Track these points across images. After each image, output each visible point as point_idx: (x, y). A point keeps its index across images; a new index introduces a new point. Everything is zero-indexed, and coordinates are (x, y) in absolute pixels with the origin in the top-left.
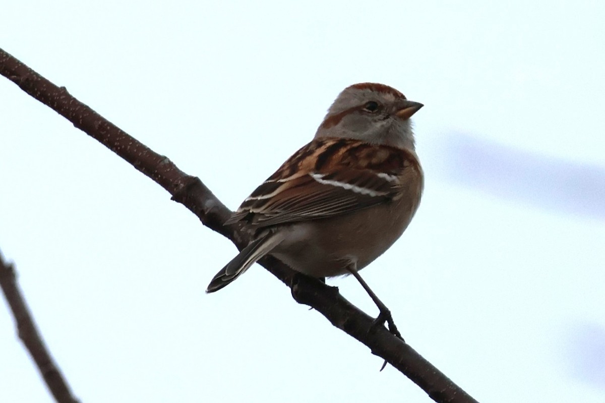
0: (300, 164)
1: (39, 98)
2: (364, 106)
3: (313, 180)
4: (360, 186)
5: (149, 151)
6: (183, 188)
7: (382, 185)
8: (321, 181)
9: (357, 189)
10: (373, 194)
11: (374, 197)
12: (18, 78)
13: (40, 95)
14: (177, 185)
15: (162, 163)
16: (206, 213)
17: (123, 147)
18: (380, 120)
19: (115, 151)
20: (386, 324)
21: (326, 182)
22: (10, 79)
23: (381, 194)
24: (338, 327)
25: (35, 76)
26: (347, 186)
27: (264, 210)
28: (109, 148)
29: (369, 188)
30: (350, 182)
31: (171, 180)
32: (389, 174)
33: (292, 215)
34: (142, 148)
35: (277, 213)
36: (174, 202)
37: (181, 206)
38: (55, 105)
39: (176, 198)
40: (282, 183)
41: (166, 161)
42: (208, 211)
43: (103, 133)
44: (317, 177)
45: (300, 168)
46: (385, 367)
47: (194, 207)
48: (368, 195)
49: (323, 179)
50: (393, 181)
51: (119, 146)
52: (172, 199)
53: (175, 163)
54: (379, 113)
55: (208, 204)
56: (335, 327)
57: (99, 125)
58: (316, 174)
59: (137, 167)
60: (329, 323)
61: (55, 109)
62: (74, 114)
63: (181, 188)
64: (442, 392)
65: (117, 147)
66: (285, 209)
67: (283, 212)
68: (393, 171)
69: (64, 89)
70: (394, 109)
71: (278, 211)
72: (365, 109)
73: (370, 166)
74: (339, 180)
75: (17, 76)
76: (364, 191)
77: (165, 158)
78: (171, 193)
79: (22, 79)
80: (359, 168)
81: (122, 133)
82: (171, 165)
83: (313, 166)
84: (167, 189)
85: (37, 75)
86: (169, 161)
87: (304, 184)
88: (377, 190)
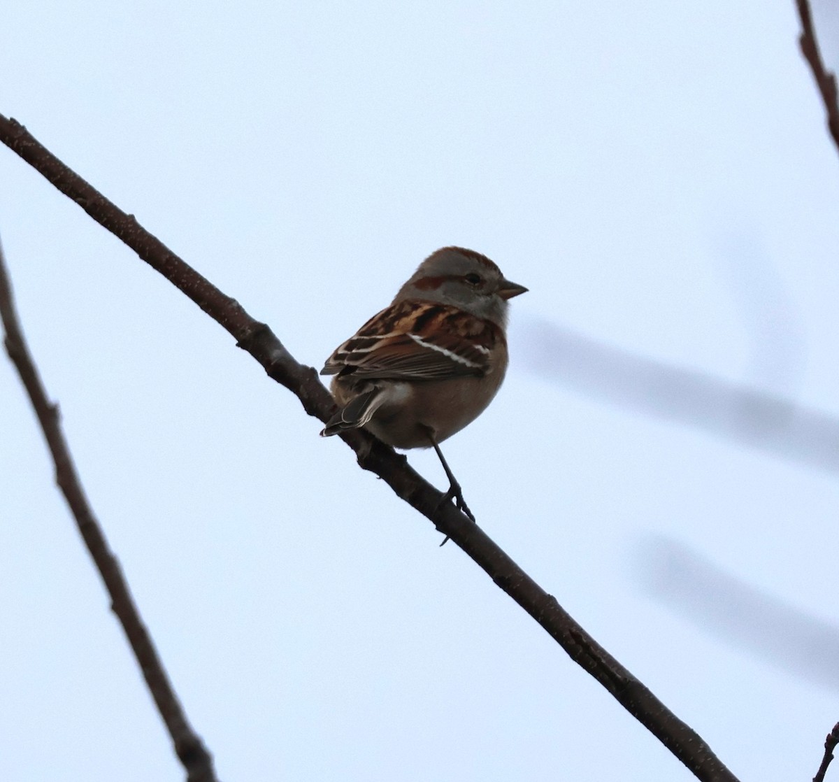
0: (396, 323)
1: (105, 224)
2: (466, 277)
3: (412, 341)
4: (458, 354)
5: (217, 292)
6: (250, 334)
7: (477, 357)
8: (421, 343)
9: (455, 357)
10: (469, 364)
11: (469, 368)
12: (85, 201)
13: (105, 222)
14: (244, 331)
15: (230, 306)
16: (272, 364)
17: (190, 284)
18: (483, 294)
19: (180, 289)
20: (454, 500)
21: (425, 345)
22: (76, 202)
23: (477, 365)
24: (402, 498)
25: (102, 200)
26: (446, 352)
27: (364, 363)
28: (175, 284)
29: (466, 357)
30: (449, 349)
31: (238, 325)
32: (484, 347)
33: (393, 372)
34: (210, 288)
35: (377, 368)
36: (240, 349)
37: (246, 354)
38: (122, 233)
39: (242, 344)
40: (379, 340)
41: (234, 305)
42: (274, 362)
43: (170, 268)
44: (416, 338)
45: (396, 328)
46: (446, 544)
47: (261, 355)
48: (464, 365)
49: (423, 341)
50: (486, 355)
51: (186, 283)
52: (238, 345)
53: (243, 307)
54: (481, 287)
55: (275, 354)
56: (399, 498)
57: (167, 259)
58: (414, 334)
59: (202, 308)
60: (394, 493)
61: (121, 237)
62: (141, 246)
63: (247, 334)
64: (507, 578)
65: (183, 284)
66: (385, 365)
67: (383, 368)
68: (487, 345)
69: (132, 217)
70: (497, 287)
71: (378, 366)
72: (466, 281)
73: (468, 337)
74: (438, 345)
75: (83, 198)
76: (462, 360)
77: (234, 301)
78: (237, 339)
79: (89, 203)
80: (458, 336)
81: (190, 271)
82: (239, 308)
83: (410, 328)
84: (233, 334)
85: (105, 200)
86: (238, 304)
87: (404, 343)
88: (472, 361)
